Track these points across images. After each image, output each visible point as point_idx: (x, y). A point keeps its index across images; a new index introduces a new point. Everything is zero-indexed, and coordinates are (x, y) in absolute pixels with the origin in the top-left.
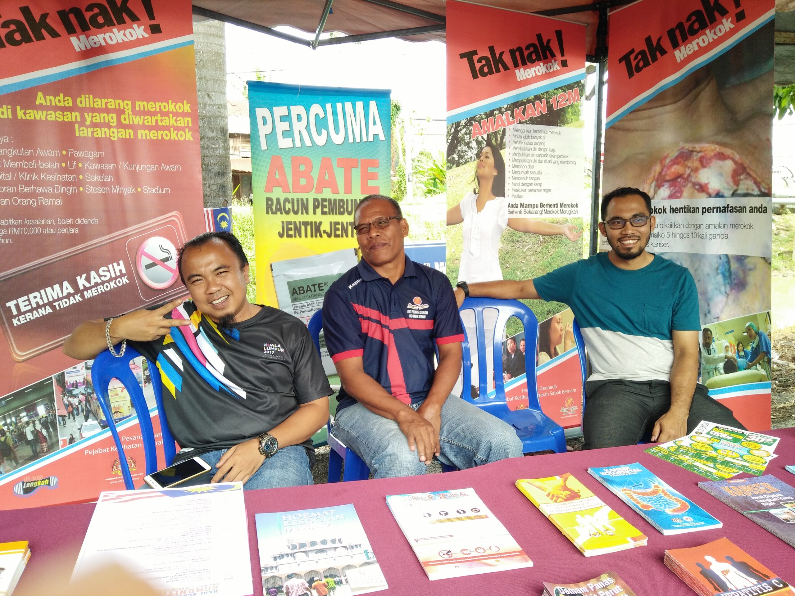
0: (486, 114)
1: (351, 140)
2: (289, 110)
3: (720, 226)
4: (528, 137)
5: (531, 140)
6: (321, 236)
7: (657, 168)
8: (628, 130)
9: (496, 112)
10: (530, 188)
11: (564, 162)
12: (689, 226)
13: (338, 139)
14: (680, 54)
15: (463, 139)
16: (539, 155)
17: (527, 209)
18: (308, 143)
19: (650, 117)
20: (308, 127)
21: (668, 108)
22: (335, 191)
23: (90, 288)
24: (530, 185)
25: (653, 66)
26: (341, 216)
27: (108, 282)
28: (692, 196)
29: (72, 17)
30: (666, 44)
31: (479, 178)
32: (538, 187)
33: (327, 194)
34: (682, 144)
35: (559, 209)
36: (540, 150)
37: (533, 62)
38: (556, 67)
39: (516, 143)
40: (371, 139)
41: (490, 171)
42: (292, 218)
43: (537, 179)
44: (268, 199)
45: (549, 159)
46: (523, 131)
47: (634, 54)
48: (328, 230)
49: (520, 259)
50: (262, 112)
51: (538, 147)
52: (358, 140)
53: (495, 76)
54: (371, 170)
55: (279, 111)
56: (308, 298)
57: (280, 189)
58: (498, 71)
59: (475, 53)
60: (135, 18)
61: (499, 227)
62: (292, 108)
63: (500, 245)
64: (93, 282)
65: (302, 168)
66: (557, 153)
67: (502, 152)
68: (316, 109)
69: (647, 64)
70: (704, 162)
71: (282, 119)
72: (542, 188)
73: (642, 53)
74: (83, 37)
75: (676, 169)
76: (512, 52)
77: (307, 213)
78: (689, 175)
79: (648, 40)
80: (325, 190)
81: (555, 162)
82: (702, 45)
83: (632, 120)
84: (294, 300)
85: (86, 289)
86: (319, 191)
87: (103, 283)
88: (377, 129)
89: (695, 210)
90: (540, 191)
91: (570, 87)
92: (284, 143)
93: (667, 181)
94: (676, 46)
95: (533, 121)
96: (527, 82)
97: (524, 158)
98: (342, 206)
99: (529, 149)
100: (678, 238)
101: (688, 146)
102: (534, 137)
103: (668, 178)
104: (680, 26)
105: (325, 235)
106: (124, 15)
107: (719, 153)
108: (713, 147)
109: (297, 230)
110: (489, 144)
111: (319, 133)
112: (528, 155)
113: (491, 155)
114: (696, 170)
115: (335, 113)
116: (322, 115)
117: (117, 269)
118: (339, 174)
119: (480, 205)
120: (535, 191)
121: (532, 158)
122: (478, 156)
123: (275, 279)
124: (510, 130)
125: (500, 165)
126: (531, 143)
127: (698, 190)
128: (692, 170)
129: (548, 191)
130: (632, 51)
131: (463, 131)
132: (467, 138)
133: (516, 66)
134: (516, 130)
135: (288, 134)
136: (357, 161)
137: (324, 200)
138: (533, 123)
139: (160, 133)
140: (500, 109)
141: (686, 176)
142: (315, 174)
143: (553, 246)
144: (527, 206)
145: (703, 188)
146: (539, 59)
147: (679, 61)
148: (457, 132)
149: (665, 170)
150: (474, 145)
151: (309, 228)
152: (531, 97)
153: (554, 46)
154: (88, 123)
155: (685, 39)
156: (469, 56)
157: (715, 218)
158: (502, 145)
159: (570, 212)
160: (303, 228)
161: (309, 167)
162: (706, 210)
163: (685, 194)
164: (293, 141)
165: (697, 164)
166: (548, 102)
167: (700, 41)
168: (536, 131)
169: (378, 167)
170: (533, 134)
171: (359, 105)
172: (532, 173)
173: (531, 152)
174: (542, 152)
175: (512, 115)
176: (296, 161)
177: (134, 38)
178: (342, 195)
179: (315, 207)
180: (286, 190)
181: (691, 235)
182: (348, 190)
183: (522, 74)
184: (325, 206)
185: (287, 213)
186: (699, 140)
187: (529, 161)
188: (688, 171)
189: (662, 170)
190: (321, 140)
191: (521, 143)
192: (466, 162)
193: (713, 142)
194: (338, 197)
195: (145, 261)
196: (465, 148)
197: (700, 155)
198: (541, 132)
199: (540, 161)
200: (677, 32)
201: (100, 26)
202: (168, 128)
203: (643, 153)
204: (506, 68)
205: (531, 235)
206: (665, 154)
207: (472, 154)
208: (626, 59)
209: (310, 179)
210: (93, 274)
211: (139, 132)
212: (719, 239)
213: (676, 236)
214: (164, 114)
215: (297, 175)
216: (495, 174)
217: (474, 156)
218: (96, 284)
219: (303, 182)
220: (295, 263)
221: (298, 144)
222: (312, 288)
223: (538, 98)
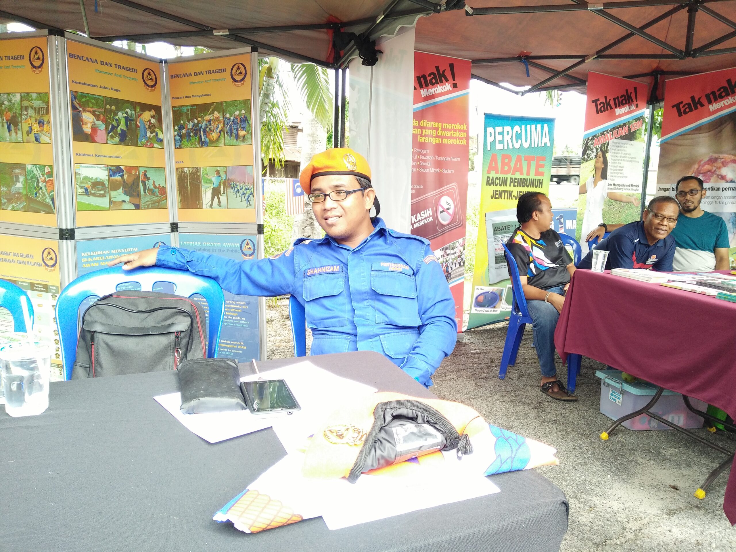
0: (601, 134)
1: (533, 146)
2: (503, 128)
3: (732, 197)
4: (619, 147)
5: (620, 148)
6: (512, 199)
7: (696, 166)
8: (677, 145)
9: (605, 132)
10: (618, 175)
11: (634, 161)
12: (713, 197)
13: (526, 145)
14: (712, 107)
15: (589, 147)
16: (624, 157)
17: (616, 187)
18: (511, 147)
19: (692, 139)
20: (511, 138)
21: (704, 135)
22: (522, 174)
23: (417, 222)
24: (618, 173)
25: (695, 112)
26: (523, 188)
27: (424, 219)
28: (716, 182)
29: (422, 79)
30: (704, 101)
31: (596, 168)
32: (622, 175)
33: (518, 175)
34: (711, 154)
35: (631, 187)
36: (624, 154)
37: (623, 105)
38: (634, 108)
39: (613, 149)
40: (543, 145)
41: (601, 165)
42: (498, 188)
43: (622, 170)
44: (488, 177)
45: (628, 159)
46: (616, 143)
47: (683, 105)
48: (516, 196)
49: (611, 216)
50: (490, 130)
51: (623, 152)
52: (536, 146)
53: (607, 112)
54: (541, 162)
55: (499, 129)
56: (502, 234)
57: (494, 172)
58: (608, 110)
59: (598, 100)
60: (447, 80)
61: (603, 196)
62: (505, 127)
63: (603, 207)
64: (418, 219)
65: (506, 160)
66: (632, 156)
67: (607, 154)
68: (517, 128)
69: (691, 110)
70: (724, 164)
71: (500, 133)
72: (624, 175)
73: (689, 104)
74: (425, 90)
75: (707, 167)
76: (614, 99)
77: (506, 186)
78: (715, 171)
79: (693, 98)
80: (517, 173)
81: (630, 161)
82: (726, 104)
83: (679, 139)
84: (495, 234)
85: (415, 223)
86: (513, 173)
87: (422, 220)
88: (546, 140)
89: (718, 189)
90: (623, 177)
91: (638, 119)
92: (499, 147)
93: (702, 173)
94: (710, 102)
95: (622, 138)
96: (620, 116)
97: (616, 158)
98: (524, 183)
99: (619, 153)
100: (706, 204)
101: (716, 155)
102: (621, 147)
103: (702, 172)
104: (713, 93)
105: (514, 198)
106: (443, 78)
107: (733, 160)
108: (730, 156)
109: (500, 195)
110: (601, 150)
111: (517, 142)
112: (618, 157)
113: (601, 156)
114: (720, 168)
115: (526, 131)
116: (519, 132)
117: (428, 212)
118: (525, 164)
119: (595, 183)
120: (621, 177)
121: (620, 159)
122: (596, 156)
123: (487, 222)
124: (611, 142)
125: (605, 162)
126: (620, 150)
127: (720, 178)
128: (717, 168)
129: (626, 177)
130: (682, 102)
131: (590, 143)
132: (592, 147)
133: (616, 107)
134: (614, 142)
135: (501, 142)
136: (534, 157)
137: (515, 179)
138: (621, 139)
139: (452, 140)
140: (607, 131)
141: (713, 171)
142: (512, 164)
143: (627, 209)
144: (617, 185)
145: (723, 178)
146: (626, 103)
147: (711, 111)
148: (587, 143)
149: (700, 167)
150: (594, 150)
151: (506, 194)
152: (622, 124)
153: (633, 96)
154: (423, 135)
155: (716, 100)
156: (595, 101)
157: (729, 193)
158: (607, 151)
159: (636, 190)
160: (503, 193)
161: (510, 161)
162: (724, 189)
163: (712, 180)
164: (504, 146)
165: (720, 165)
166: (629, 127)
167: (725, 102)
168: (623, 144)
169: (545, 161)
170: (621, 145)
171: (539, 126)
172: (620, 167)
173: (620, 155)
174: (624, 155)
175: (612, 134)
176: (504, 157)
177: (446, 90)
178: (525, 176)
179: (511, 182)
180: (497, 173)
181: (714, 202)
182: (528, 174)
183: (619, 111)
184: (516, 182)
185: (496, 185)
186: (721, 152)
187: (619, 160)
188: (714, 168)
189: (699, 167)
190: (517, 146)
191: (615, 149)
192: (590, 160)
193: (730, 154)
194: (522, 177)
195: (441, 209)
196: (590, 152)
197: (722, 160)
198: (625, 144)
199: (624, 160)
200: (711, 96)
201: (433, 84)
202: (455, 138)
203: (687, 158)
204: (611, 108)
205: (617, 202)
206: (701, 159)
207: (593, 155)
208: (677, 106)
209: (510, 167)
210: (418, 215)
211: (444, 140)
212: (731, 204)
213: (705, 203)
214: (455, 130)
215: (503, 164)
216: (603, 167)
217: (594, 156)
218: (419, 221)
219: (506, 168)
220: (497, 213)
221: (506, 147)
222: (504, 228)
223: (625, 125)
